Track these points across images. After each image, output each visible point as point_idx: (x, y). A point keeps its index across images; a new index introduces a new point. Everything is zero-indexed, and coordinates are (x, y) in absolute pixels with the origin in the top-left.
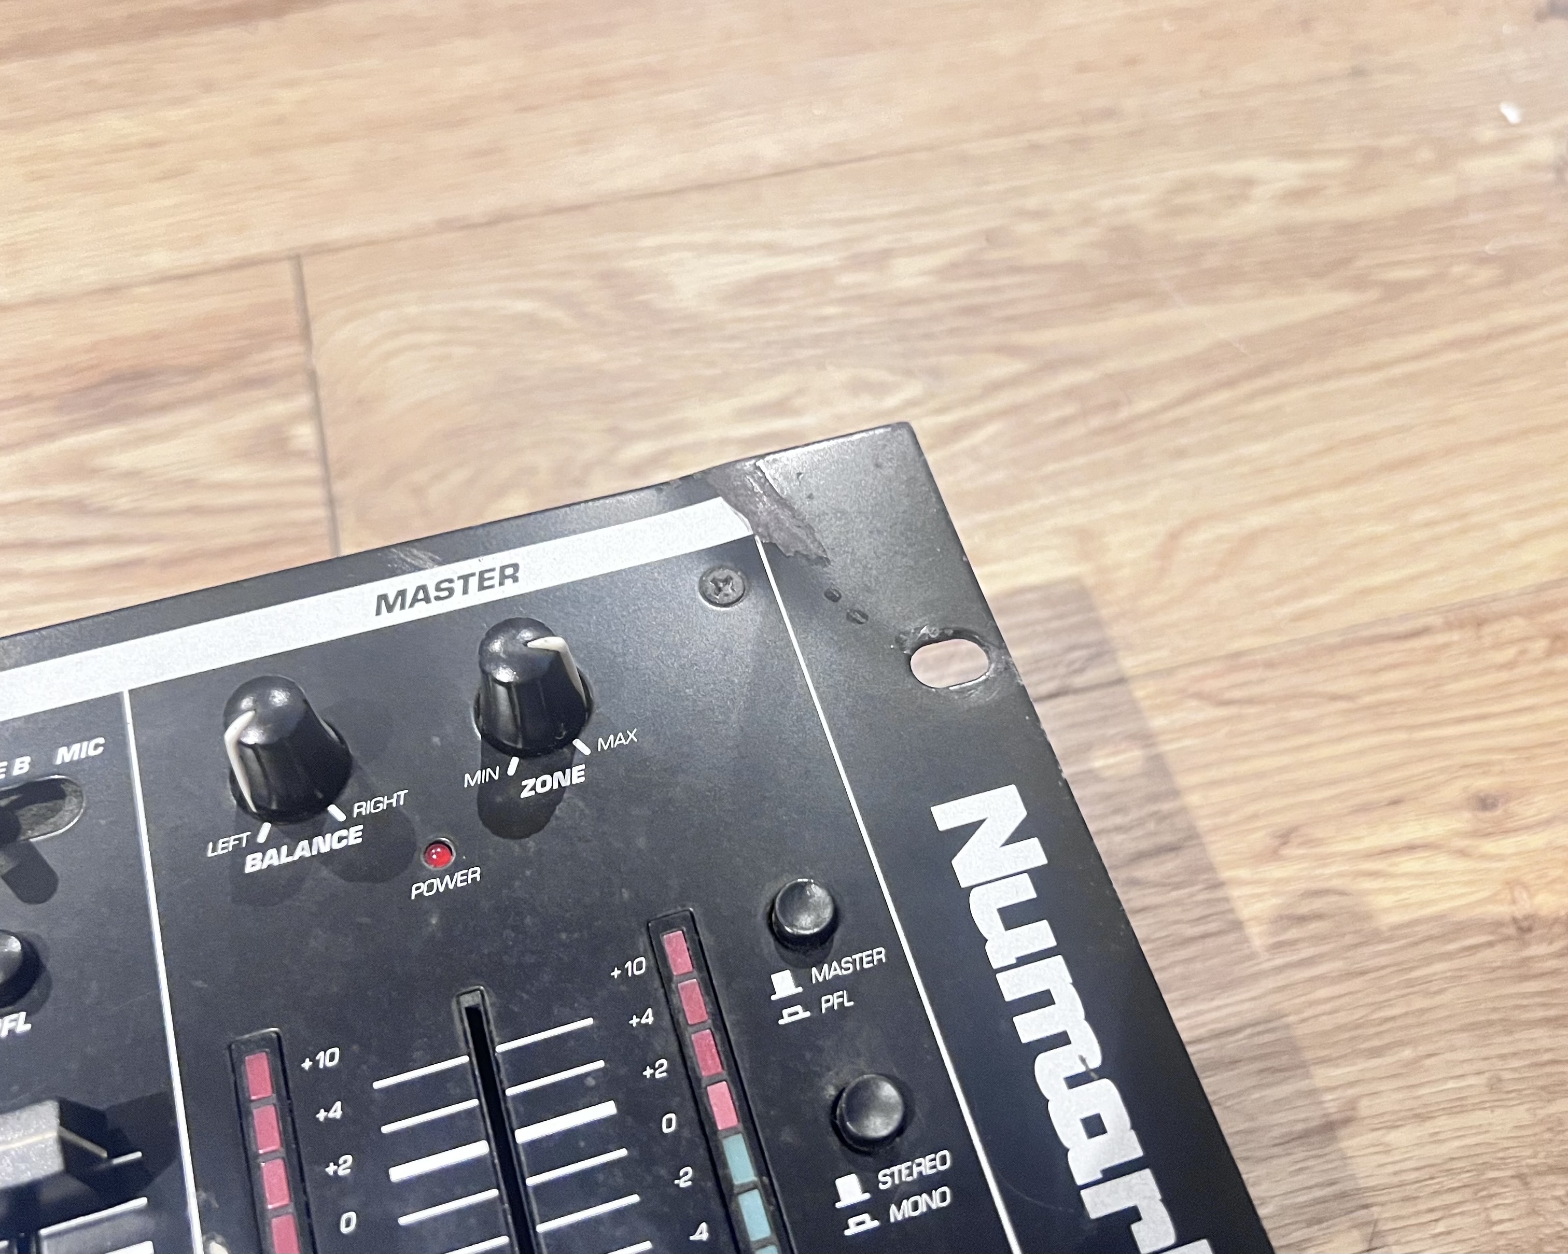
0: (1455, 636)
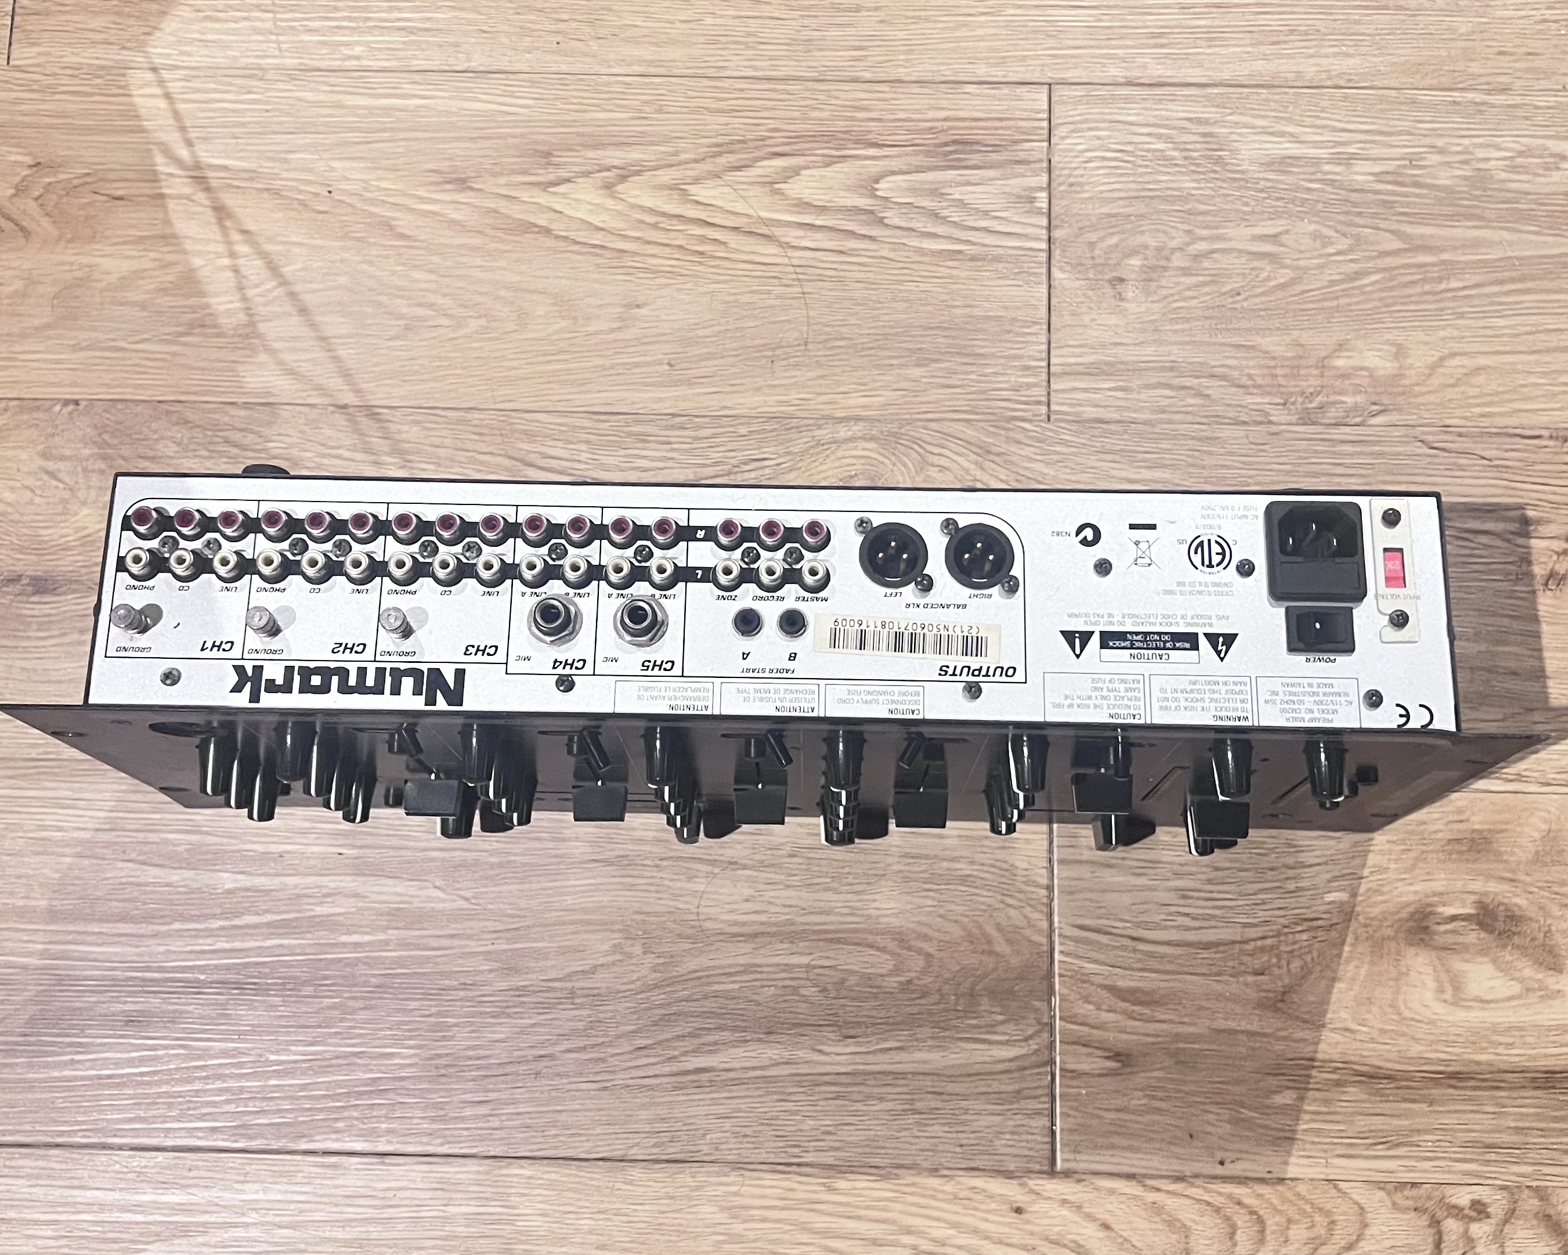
0: (1551, 443)
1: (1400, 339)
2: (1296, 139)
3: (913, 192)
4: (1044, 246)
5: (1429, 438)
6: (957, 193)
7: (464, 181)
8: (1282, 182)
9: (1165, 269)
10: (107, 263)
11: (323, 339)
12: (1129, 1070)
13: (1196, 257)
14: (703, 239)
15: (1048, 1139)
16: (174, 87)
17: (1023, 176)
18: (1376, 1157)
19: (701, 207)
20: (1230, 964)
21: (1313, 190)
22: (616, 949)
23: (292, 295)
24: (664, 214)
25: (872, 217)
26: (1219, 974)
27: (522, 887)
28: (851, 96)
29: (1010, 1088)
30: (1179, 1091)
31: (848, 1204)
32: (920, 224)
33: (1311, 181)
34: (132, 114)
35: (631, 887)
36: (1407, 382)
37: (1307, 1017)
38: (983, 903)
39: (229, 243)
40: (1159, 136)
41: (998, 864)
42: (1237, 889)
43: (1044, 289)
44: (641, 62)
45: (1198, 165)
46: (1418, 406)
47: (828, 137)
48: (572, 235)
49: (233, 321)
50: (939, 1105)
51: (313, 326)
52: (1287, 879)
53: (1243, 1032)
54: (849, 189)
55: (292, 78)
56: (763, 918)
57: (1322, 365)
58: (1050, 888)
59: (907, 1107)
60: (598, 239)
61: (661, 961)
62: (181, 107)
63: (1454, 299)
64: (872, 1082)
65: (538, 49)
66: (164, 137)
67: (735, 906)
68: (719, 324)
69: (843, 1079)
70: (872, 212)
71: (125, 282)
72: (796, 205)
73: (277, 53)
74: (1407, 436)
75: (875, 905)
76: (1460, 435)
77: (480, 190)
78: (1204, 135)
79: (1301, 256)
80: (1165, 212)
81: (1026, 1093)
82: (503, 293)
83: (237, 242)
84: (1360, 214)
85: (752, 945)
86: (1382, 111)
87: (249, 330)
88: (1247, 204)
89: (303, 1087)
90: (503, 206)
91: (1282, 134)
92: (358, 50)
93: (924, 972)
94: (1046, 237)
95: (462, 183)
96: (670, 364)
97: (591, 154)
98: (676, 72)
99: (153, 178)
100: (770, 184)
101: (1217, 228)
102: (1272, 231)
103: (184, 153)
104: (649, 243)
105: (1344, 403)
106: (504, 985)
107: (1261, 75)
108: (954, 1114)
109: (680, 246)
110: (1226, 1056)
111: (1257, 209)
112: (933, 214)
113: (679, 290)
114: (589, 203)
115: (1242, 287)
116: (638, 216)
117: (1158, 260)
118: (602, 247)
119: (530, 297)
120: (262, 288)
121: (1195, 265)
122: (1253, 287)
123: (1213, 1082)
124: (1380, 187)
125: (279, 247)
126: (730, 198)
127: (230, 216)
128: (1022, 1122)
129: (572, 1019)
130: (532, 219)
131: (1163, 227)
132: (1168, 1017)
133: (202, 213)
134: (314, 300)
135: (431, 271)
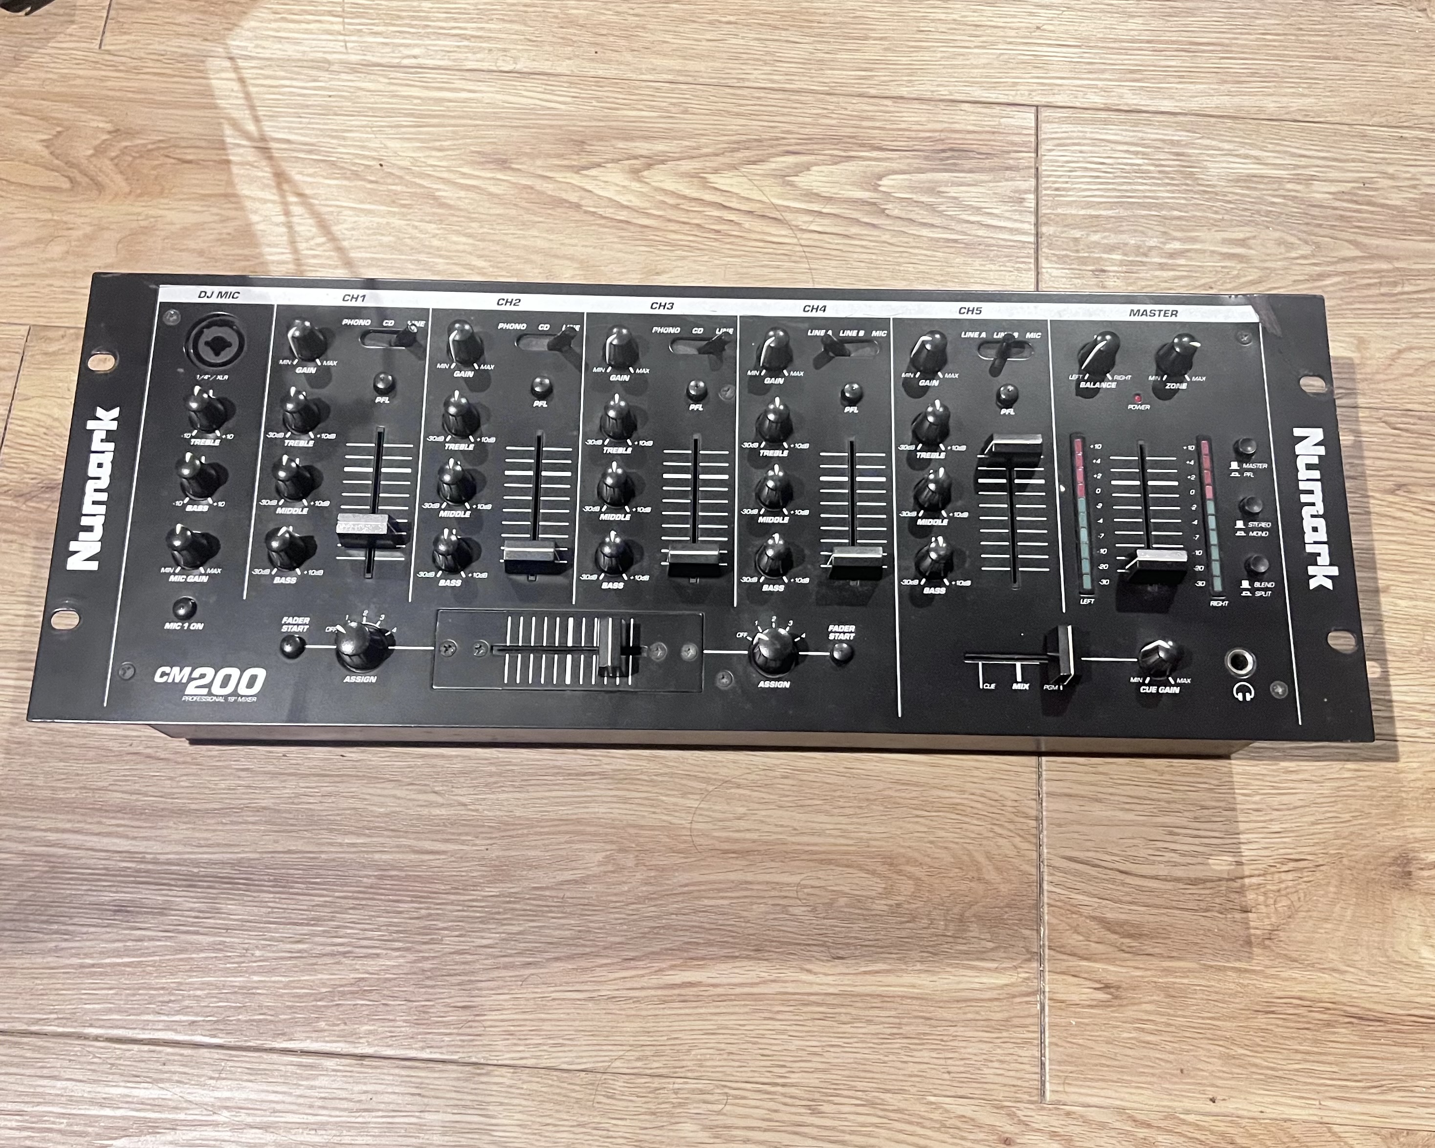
1: (1361, 333)
2: (1258, 160)
3: (913, 189)
4: (1032, 239)
5: (1393, 420)
6: (953, 191)
7: (505, 161)
8: (1248, 196)
9: (1143, 263)
10: (171, 215)
12: (1116, 1002)
13: (1172, 255)
14: (721, 220)
15: (1038, 1070)
16: (247, 74)
17: (1012, 179)
18: (1369, 1101)
19: (718, 193)
20: (1217, 900)
21: (1276, 204)
22: (608, 859)
23: (340, 249)
24: (685, 197)
25: (874, 208)
26: (1207, 911)
27: (517, 795)
28: (857, 107)
29: (999, 1016)
30: (1168, 1025)
31: (833, 1129)
32: (918, 215)
33: (1274, 196)
34: (208, 93)
35: (625, 800)
36: (1368, 370)
37: (1294, 955)
38: (973, 832)
39: (285, 204)
40: (1136, 153)
41: (988, 794)
42: (1224, 828)
43: (1032, 274)
44: (670, 71)
45: (1173, 179)
46: (1379, 391)
47: (837, 140)
48: (600, 211)
50: (927, 1030)
52: (1271, 820)
54: (853, 184)
55: (354, 71)
56: (754, 836)
58: (1038, 819)
59: (895, 1031)
60: (623, 215)
61: (653, 874)
62: (252, 89)
63: (1409, 301)
64: (860, 1005)
65: (578, 56)
66: (236, 114)
67: (728, 824)
69: (830, 1000)
70: (874, 204)
71: (186, 231)
72: (806, 195)
73: (343, 50)
74: (1371, 417)
75: (866, 828)
76: (1420, 418)
77: (519, 170)
78: (1178, 154)
79: (1269, 258)
80: (1143, 216)
81: (1016, 1021)
82: (533, 257)
83: (292, 203)
84: (1320, 226)
85: (745, 863)
86: (1335, 142)
88: (1216, 213)
89: (285, 985)
90: (539, 184)
91: (1246, 157)
92: (416, 51)
93: (914, 896)
94: (1033, 232)
95: (503, 164)
97: (621, 144)
98: (701, 80)
99: (222, 146)
100: (783, 177)
101: (1191, 231)
102: (1241, 236)
103: (251, 127)
104: (670, 220)
106: (494, 891)
107: (1226, 108)
108: (942, 1040)
109: (698, 225)
110: (1216, 993)
111: (1226, 217)
112: (931, 208)
113: (695, 261)
114: (617, 185)
115: (1215, 282)
116: (661, 198)
117: (1137, 256)
118: (628, 222)
119: (556, 261)
120: (312, 243)
121: (1170, 261)
122: (1225, 282)
123: (1203, 1018)
124: (1338, 204)
125: (331, 209)
126: (746, 186)
127: (288, 180)
128: (1011, 1051)
129: (561, 927)
130: (564, 196)
131: (1141, 228)
132: (1157, 950)
133: (264, 177)
134: (359, 255)
135: (469, 236)
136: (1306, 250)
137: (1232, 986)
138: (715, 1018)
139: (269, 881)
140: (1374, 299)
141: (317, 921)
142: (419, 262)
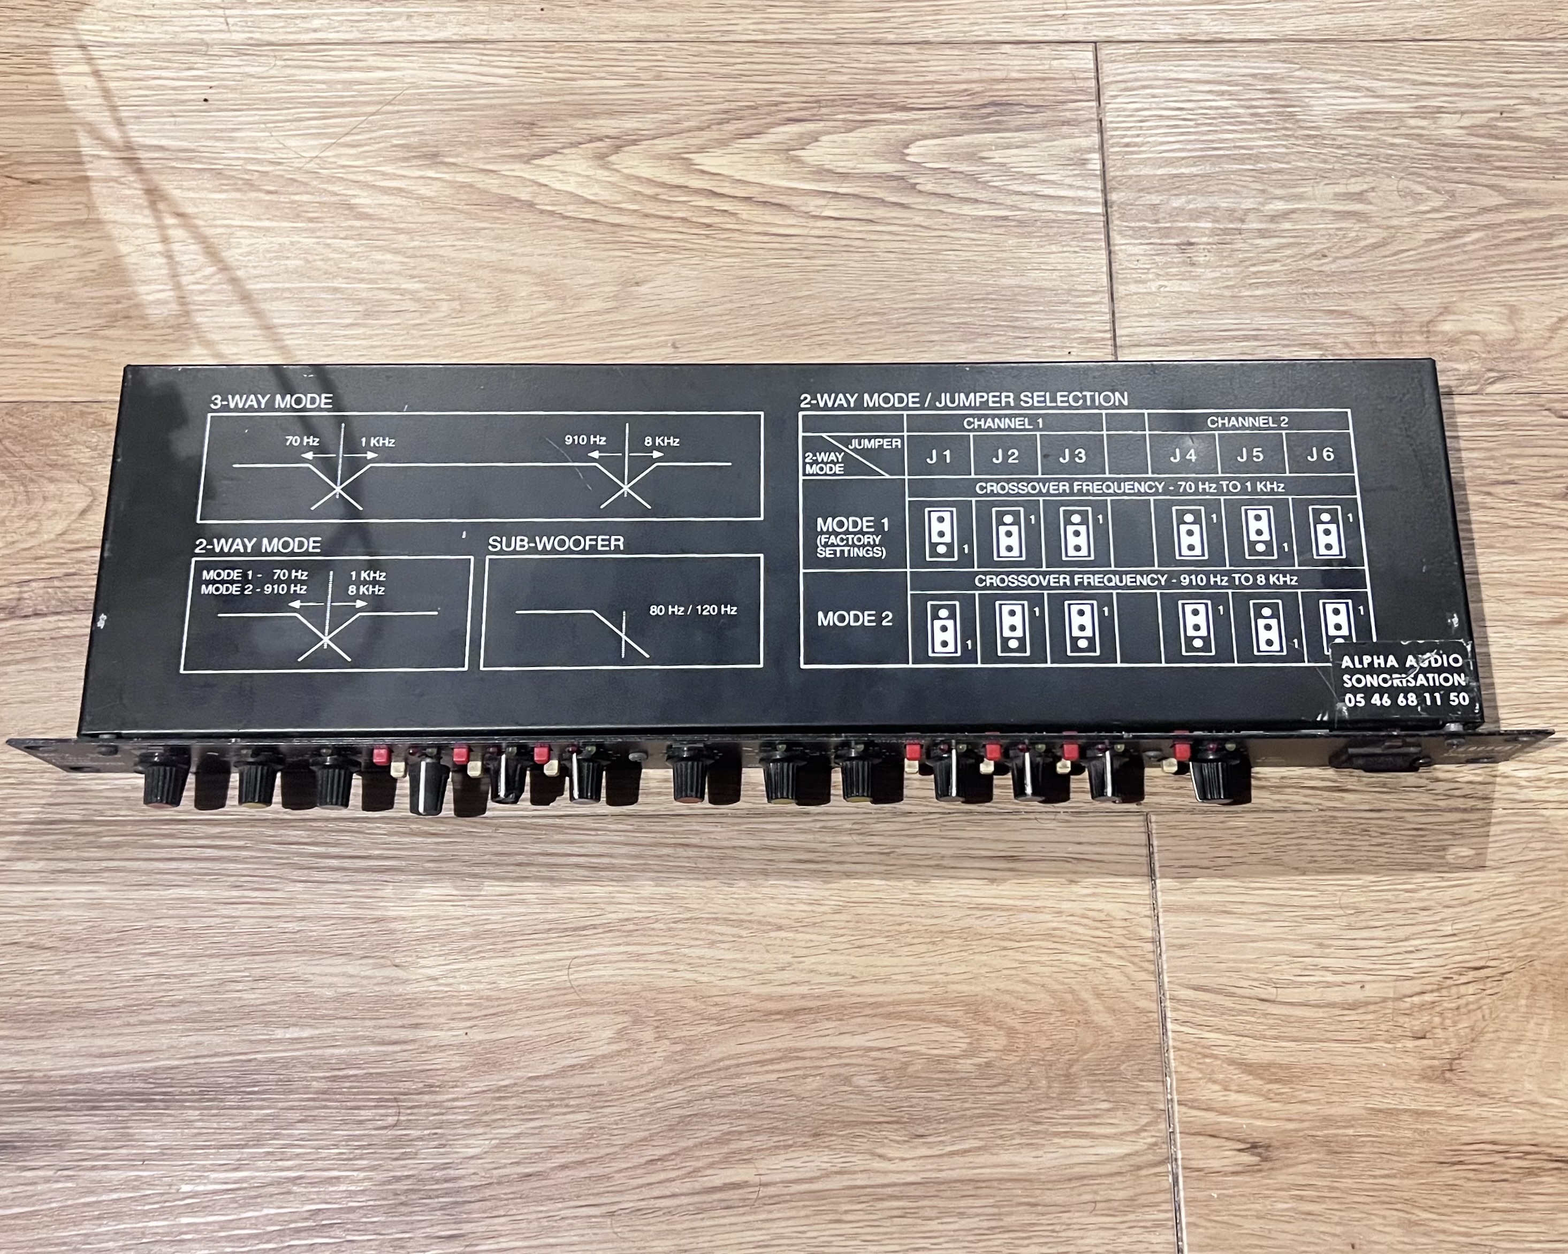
1: (1512, 300)
2: (1371, 93)
3: (949, 156)
4: (1100, 209)
5: (1557, 406)
6: (998, 156)
7: (436, 155)
8: (1363, 138)
9: (1240, 231)
10: (17, 252)
11: (268, 328)
12: (1266, 1165)
13: (1273, 218)
14: (711, 210)
16: (103, 65)
17: (1071, 136)
19: (707, 177)
20: (1383, 1027)
21: (1398, 145)
22: (621, 1034)
23: (234, 281)
24: (663, 185)
25: (903, 184)
26: (1372, 1040)
27: (502, 961)
28: (872, 58)
29: (1121, 1195)
30: (1332, 1189)
32: (957, 188)
33: (1394, 136)
34: (55, 92)
35: (638, 957)
36: (1524, 345)
37: (1482, 1089)
38: (1075, 963)
39: (162, 227)
40: (1222, 93)
41: (1090, 913)
42: (1384, 935)
43: (1103, 254)
44: (635, 27)
45: (1268, 122)
46: (1539, 371)
47: (849, 101)
48: (559, 210)
49: (165, 311)
50: (1033, 1219)
51: (257, 314)
52: (1443, 920)
53: (1406, 1111)
54: (876, 154)
55: (240, 54)
56: (804, 989)
57: (1427, 329)
58: (1156, 942)
59: (994, 1224)
60: (589, 213)
61: (679, 1048)
62: (112, 85)
64: (948, 1194)
65: (520, 16)
66: (91, 117)
67: (768, 977)
68: (731, 301)
69: (911, 1191)
70: (902, 178)
71: (37, 272)
72: (816, 172)
73: (224, 27)
74: (1531, 404)
75: (943, 969)
77: (454, 164)
78: (1272, 91)
79: (1393, 214)
80: (1234, 172)
81: (1143, 1200)
82: (480, 273)
83: (170, 227)
84: (1453, 169)
85: (793, 1025)
86: (1466, 63)
87: (182, 320)
88: (1325, 161)
89: (223, 1226)
90: (481, 181)
91: (1357, 89)
92: (316, 23)
93: (1007, 1050)
94: (1101, 200)
95: (434, 158)
96: (674, 346)
97: (580, 124)
98: (676, 37)
99: (77, 159)
100: (787, 152)
101: (1295, 186)
102: (1357, 188)
103: (113, 133)
104: (647, 216)
105: (1456, 370)
106: (479, 1086)
107: (1327, 29)
108: (1053, 1231)
109: (684, 220)
110: (1389, 1143)
111: (1337, 166)
112: (972, 179)
113: (683, 265)
114: (579, 175)
115: (1328, 248)
116: (637, 188)
117: (1231, 222)
118: (594, 221)
119: (510, 277)
120: (198, 275)
121: (1273, 226)
122: (1341, 248)
123: (1375, 1177)
124: (1473, 140)
125: (219, 230)
126: (740, 166)
127: (164, 198)
128: (1140, 1238)
129: (567, 1126)
130: (513, 193)
131: (1233, 188)
132: (1312, 1096)
133: (132, 196)
134: (259, 286)
135: (396, 252)
136: (1438, 201)
137: (1408, 1134)
138: (768, 1225)
139: (194, 1094)
140: (1524, 257)
141: (258, 1141)
142: (336, 290)
